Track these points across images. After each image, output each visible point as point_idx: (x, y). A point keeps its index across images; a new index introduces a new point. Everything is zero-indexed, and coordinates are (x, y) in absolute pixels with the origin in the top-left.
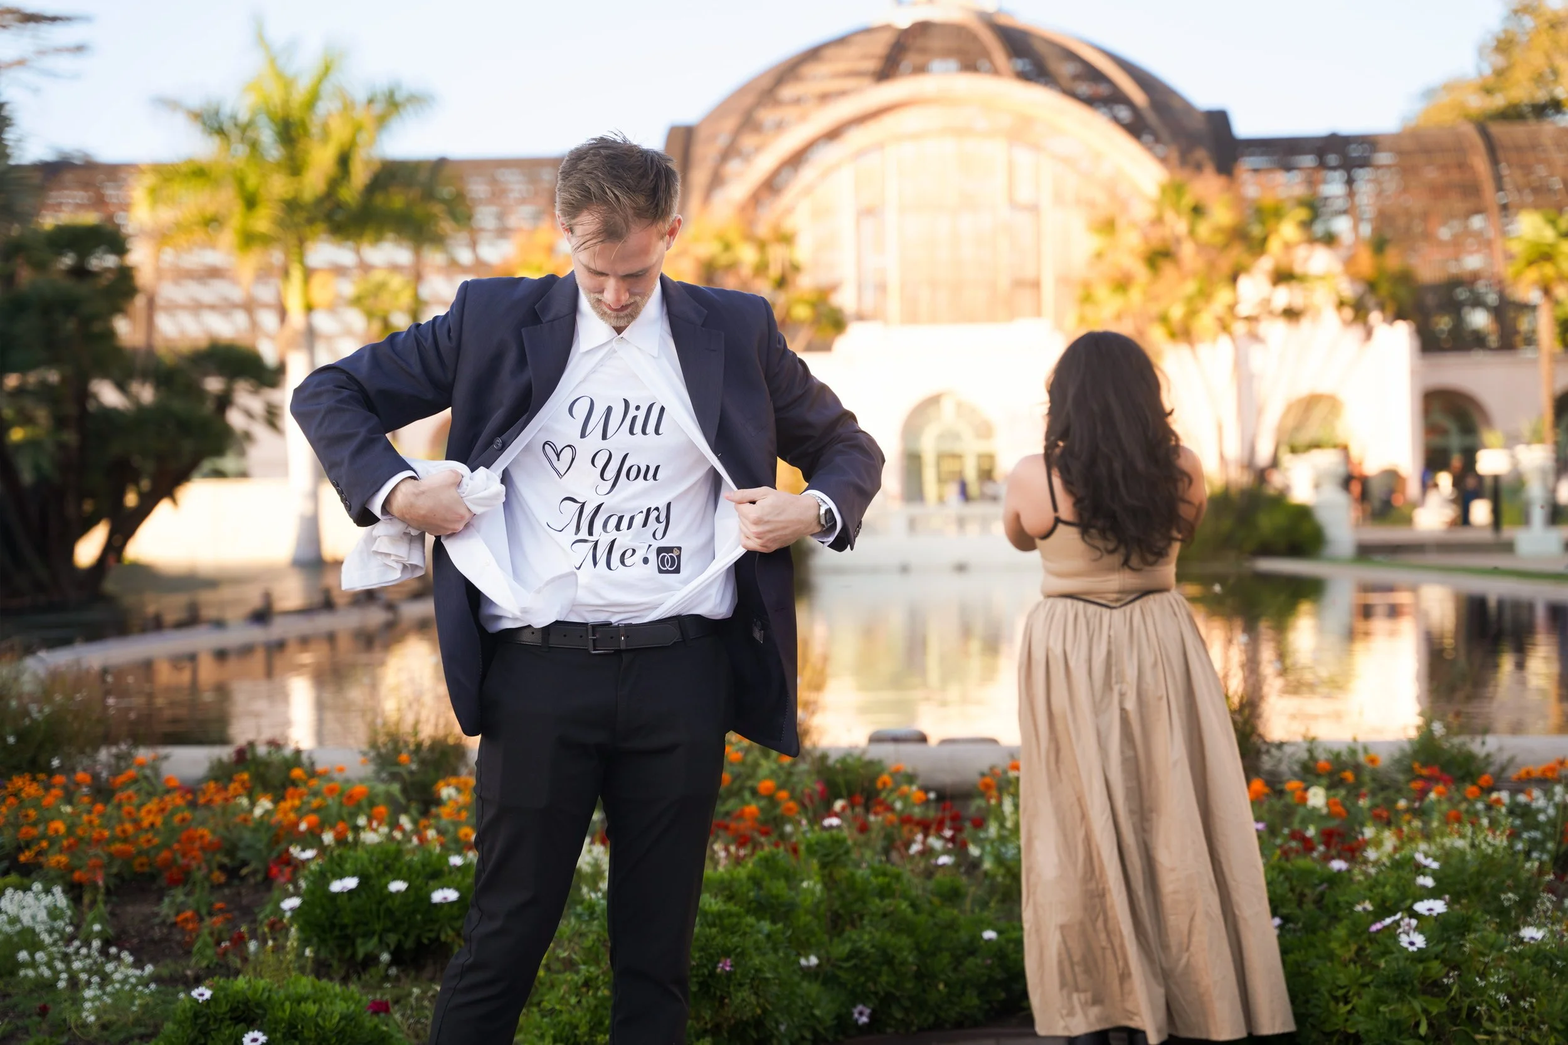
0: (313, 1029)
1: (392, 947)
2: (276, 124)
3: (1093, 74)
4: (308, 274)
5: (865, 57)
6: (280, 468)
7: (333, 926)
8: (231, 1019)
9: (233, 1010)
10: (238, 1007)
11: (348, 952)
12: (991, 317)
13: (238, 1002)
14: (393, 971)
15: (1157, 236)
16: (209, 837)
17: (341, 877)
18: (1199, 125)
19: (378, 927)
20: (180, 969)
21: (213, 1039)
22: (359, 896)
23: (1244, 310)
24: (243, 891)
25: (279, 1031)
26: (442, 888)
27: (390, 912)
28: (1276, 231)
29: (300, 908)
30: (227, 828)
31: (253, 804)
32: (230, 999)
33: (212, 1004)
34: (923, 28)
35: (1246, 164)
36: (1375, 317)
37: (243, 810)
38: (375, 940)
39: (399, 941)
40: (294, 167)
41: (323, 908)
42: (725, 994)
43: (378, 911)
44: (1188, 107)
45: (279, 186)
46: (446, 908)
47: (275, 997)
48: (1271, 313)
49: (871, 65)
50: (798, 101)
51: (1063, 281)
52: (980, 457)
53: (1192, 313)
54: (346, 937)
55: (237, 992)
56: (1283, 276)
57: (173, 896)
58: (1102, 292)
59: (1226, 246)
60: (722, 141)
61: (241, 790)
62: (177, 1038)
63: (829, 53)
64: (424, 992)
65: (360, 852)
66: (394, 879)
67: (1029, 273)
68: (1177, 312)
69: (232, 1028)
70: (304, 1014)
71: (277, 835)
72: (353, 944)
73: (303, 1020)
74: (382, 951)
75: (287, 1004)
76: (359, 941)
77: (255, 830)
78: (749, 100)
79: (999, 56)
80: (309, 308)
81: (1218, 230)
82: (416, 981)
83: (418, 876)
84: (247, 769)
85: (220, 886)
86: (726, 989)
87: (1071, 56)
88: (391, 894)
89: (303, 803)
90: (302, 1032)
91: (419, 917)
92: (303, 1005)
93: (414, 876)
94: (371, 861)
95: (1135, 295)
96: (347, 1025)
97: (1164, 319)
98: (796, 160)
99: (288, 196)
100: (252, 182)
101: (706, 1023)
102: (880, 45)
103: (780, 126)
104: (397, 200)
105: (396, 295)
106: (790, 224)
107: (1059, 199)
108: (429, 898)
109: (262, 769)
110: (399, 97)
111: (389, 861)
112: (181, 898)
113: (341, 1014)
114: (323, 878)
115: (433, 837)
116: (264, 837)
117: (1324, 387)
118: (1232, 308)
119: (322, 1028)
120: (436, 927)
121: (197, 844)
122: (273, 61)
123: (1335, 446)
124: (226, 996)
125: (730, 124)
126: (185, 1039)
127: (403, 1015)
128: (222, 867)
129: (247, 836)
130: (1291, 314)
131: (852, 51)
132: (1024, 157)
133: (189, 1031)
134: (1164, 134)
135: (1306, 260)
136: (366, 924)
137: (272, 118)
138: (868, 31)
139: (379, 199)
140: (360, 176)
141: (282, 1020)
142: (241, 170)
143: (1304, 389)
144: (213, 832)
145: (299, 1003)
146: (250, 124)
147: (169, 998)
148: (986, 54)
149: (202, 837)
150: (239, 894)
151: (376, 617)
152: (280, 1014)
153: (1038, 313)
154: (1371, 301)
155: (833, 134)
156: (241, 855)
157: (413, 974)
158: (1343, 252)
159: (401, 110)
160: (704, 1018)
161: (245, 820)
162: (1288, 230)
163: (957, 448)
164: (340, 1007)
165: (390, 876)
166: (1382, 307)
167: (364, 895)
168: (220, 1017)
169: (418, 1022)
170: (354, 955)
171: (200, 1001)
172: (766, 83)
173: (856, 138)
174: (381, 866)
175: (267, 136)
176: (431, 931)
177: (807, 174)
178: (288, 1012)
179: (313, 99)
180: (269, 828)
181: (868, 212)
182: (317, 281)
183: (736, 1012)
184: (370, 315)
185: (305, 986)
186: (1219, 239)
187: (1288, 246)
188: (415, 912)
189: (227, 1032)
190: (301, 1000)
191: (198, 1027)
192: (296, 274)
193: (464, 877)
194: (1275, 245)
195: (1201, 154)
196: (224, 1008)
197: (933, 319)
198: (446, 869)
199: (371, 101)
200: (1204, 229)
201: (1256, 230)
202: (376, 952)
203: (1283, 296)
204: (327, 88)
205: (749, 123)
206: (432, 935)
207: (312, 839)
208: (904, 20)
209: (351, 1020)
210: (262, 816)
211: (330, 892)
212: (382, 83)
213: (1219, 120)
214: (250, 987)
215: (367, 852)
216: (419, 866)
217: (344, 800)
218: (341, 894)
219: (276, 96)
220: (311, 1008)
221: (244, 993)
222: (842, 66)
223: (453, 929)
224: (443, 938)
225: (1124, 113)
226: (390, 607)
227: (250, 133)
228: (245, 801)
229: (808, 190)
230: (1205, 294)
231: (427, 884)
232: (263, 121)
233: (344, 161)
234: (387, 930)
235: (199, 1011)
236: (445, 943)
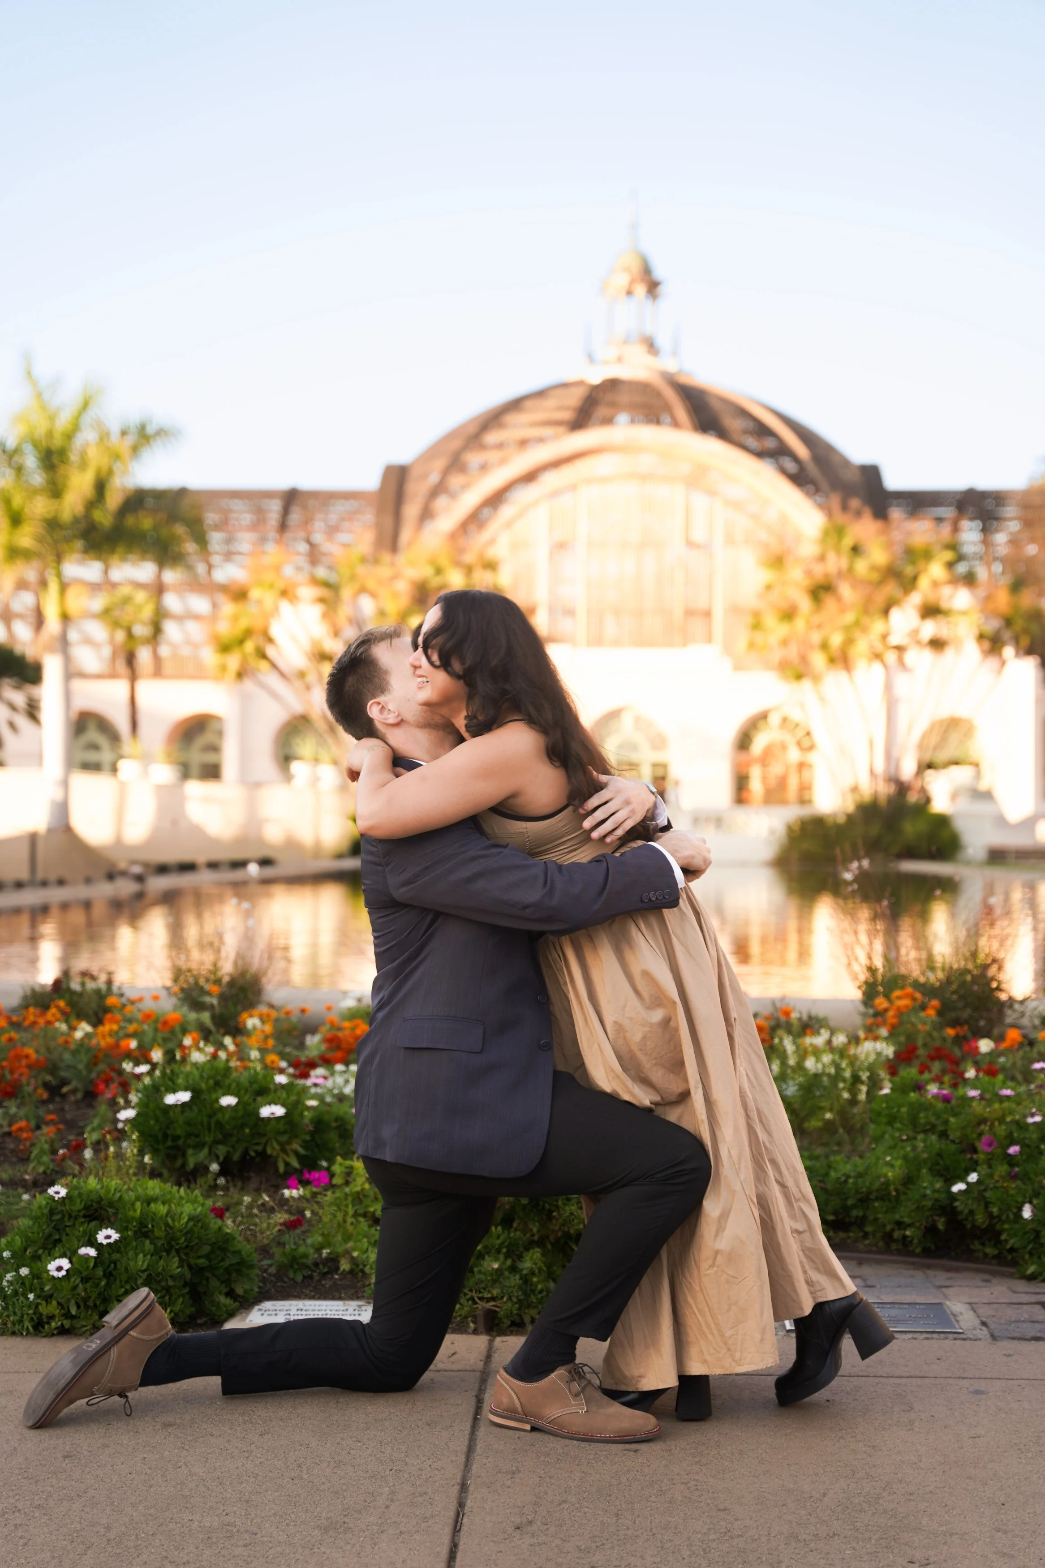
0: (163, 1229)
1: (221, 1158)
2: (40, 452)
3: (762, 430)
4: (64, 587)
5: (560, 408)
6: (37, 759)
7: (166, 1136)
8: (85, 1216)
9: (86, 1208)
10: (92, 1206)
11: (179, 1163)
12: (668, 643)
13: (92, 1201)
14: (221, 1181)
15: (819, 570)
16: (34, 1056)
17: (174, 1091)
18: (852, 477)
19: (209, 1139)
20: (19, 1174)
21: (67, 1235)
22: (191, 1108)
23: (895, 639)
24: (67, 1107)
25: (131, 1230)
26: (270, 1104)
27: (219, 1124)
28: (926, 570)
29: (134, 1119)
30: (48, 1049)
31: (73, 1028)
32: (85, 1197)
33: (67, 1201)
34: (612, 385)
35: (896, 513)
36: (1009, 651)
37: (62, 1034)
38: (206, 1151)
39: (228, 1152)
40: (55, 491)
41: (157, 1120)
42: (553, 1208)
43: (209, 1123)
44: (846, 463)
45: (41, 507)
46: (273, 1123)
47: (126, 1197)
48: (919, 643)
49: (567, 415)
50: (500, 446)
51: (734, 610)
52: (655, 765)
53: (849, 642)
54: (176, 1147)
55: (91, 1191)
56: (930, 611)
57: (6, 1107)
58: (770, 621)
59: (881, 582)
60: (434, 478)
61: (59, 1015)
62: (33, 1233)
63: (528, 404)
64: (254, 1201)
65: (188, 1068)
66: (224, 1094)
67: (702, 604)
68: (836, 640)
69: (86, 1225)
70: (154, 1214)
71: (96, 1057)
72: (184, 1155)
73: (153, 1220)
74: (211, 1162)
75: (138, 1205)
76: (190, 1152)
77: (75, 1053)
78: (457, 444)
79: (681, 413)
80: (65, 618)
81: (873, 568)
82: (243, 1190)
83: (246, 1091)
84: (61, 997)
85: (44, 1102)
86: (555, 1203)
87: (744, 413)
88: (222, 1107)
89: (121, 1028)
90: (152, 1231)
91: (247, 1131)
92: (152, 1205)
93: (242, 1092)
94: (202, 1077)
95: (800, 623)
96: (194, 1225)
97: (824, 646)
98: (496, 499)
99: (49, 516)
100: (17, 501)
101: (533, 1235)
102: (575, 398)
103: (484, 468)
104: (146, 522)
105: (139, 608)
106: (493, 553)
107: (730, 540)
108: (258, 1113)
109: (75, 998)
110: (150, 430)
111: (219, 1078)
112: (13, 1110)
113: (189, 1215)
114: (155, 1091)
115: (256, 1057)
116: (84, 1058)
117: (961, 712)
118: (884, 637)
119: (171, 1228)
120: (263, 1140)
121: (24, 1062)
122: (39, 395)
123: (971, 764)
124: (80, 1195)
125: (439, 464)
126: (41, 1235)
127: (234, 1222)
128: (46, 1086)
129: (67, 1056)
130: (937, 644)
131: (550, 403)
132: (700, 501)
133: (44, 1227)
134: (824, 484)
135: (951, 597)
136: (197, 1136)
137: (36, 445)
138: (564, 386)
139: (130, 521)
140: (113, 500)
141: (133, 1218)
142: (8, 491)
143: (945, 712)
144: (37, 1051)
145: (149, 1204)
146: (17, 451)
147: (11, 1199)
148: (668, 408)
149: (27, 1057)
150: (63, 1110)
151: (125, 888)
152: (131, 1213)
153: (709, 639)
154: (1007, 635)
155: (530, 477)
156: (63, 1074)
157: (239, 1184)
158: (982, 592)
159: (151, 441)
160: (531, 1230)
161: (66, 1042)
162: (936, 570)
163: (634, 757)
164: (188, 1209)
165: (220, 1092)
166: (1016, 641)
167: (195, 1109)
168: (74, 1214)
169: (248, 1229)
170: (183, 1165)
171: (56, 1199)
172: (472, 430)
173: (550, 480)
174: (211, 1082)
175: (31, 461)
176: (257, 1144)
177: (507, 511)
178: (139, 1212)
179: (75, 428)
180: (89, 1050)
181: (560, 546)
182: (71, 593)
183: (563, 1225)
184: (116, 624)
185: (153, 1189)
186: (875, 576)
187: (935, 584)
188: (243, 1126)
189: (81, 1229)
190: (149, 1201)
191: (53, 1225)
192: (53, 586)
193: (288, 1095)
194: (924, 583)
195: (855, 503)
196: (78, 1206)
197: (617, 643)
198: (272, 1086)
199: (124, 433)
200: (861, 566)
201: (909, 570)
202: (206, 1163)
203: (929, 629)
204: (87, 419)
205: (456, 464)
206: (259, 1148)
207: (142, 1056)
208: (595, 378)
209: (198, 1221)
210: (82, 1039)
211: (165, 1104)
212: (134, 418)
213: (871, 473)
214: (102, 1187)
215: (198, 1069)
216: (247, 1084)
217: (159, 1026)
218: (175, 1106)
219: (41, 428)
220: (162, 1209)
221: (97, 1192)
222: (540, 416)
223: (279, 1143)
224: (269, 1151)
225: (791, 466)
226: (140, 879)
227: (16, 458)
228: (64, 1027)
229: (509, 524)
230: (858, 625)
231: (255, 1100)
232: (28, 449)
233: (100, 487)
234: (217, 1142)
235: (55, 1208)
236: (270, 1156)
